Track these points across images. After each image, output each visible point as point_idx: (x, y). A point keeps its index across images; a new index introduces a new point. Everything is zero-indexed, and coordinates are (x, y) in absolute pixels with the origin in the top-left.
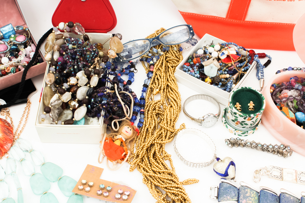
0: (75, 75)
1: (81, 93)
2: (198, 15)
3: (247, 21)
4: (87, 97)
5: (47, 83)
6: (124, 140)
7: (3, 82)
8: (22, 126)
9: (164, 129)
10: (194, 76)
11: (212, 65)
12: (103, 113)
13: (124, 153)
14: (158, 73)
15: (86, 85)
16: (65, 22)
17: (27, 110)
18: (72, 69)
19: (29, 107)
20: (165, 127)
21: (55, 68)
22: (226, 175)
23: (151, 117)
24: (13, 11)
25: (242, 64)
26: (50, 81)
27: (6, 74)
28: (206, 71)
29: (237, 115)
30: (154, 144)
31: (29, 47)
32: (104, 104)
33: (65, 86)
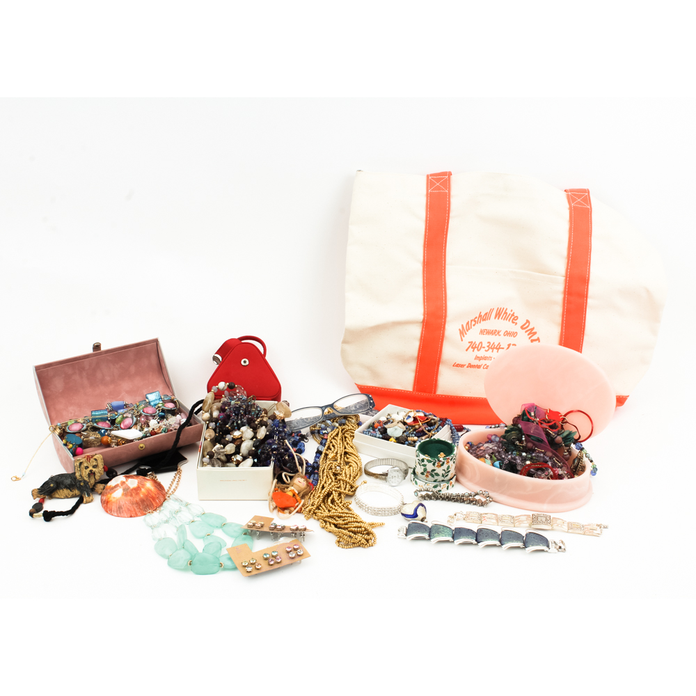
0: (239, 429)
1: (246, 446)
2: (379, 388)
3: (439, 395)
4: (254, 449)
5: (206, 437)
6: (297, 492)
7: (153, 441)
8: (173, 487)
9: (343, 481)
10: (375, 437)
11: (396, 427)
12: (272, 464)
13: (297, 504)
14: (333, 441)
15: (252, 439)
16: (226, 382)
17: (177, 480)
18: (235, 424)
19: (180, 472)
20: (344, 478)
21: (216, 424)
22: (415, 515)
23: (327, 477)
24: (159, 381)
25: (432, 428)
26: (210, 436)
27: (156, 433)
28: (389, 432)
29: (426, 462)
30: (332, 493)
31: (178, 416)
32: (275, 449)
33: (229, 438)
